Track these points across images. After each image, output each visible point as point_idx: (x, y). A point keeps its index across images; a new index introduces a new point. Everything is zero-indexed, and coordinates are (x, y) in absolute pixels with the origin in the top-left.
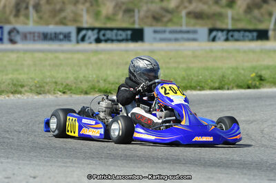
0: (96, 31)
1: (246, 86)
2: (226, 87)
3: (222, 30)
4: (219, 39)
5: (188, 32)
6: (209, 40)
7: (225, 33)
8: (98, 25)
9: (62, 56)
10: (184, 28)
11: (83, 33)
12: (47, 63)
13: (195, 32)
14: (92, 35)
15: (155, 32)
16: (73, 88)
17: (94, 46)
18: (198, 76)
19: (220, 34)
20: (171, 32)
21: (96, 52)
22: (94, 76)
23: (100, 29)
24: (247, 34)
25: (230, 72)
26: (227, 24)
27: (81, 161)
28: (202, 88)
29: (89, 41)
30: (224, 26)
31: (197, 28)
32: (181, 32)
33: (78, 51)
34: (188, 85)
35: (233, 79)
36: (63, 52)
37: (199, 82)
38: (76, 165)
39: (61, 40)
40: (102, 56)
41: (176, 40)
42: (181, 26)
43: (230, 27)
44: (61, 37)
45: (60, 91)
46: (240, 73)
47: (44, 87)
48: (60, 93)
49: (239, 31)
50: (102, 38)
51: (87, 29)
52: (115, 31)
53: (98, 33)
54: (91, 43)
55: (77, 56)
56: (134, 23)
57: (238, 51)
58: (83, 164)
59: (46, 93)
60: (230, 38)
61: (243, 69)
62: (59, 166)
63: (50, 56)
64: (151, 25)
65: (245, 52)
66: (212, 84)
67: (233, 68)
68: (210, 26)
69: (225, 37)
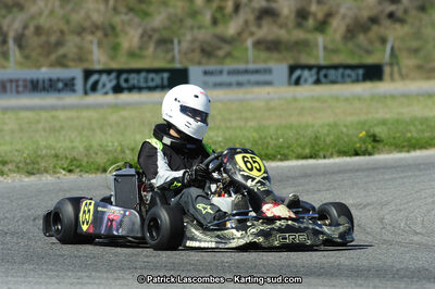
0: (113, 75)
1: (352, 152)
2: (321, 154)
3: (310, 68)
4: (306, 81)
5: (257, 72)
6: (290, 84)
7: (314, 71)
8: (114, 65)
9: (62, 115)
10: (251, 66)
11: (94, 78)
12: (40, 126)
13: (268, 71)
14: (107, 81)
15: (206, 73)
16: (84, 163)
17: (111, 98)
18: (277, 139)
19: (306, 73)
20: (230, 73)
21: (116, 107)
22: (116, 144)
23: (120, 72)
24: (348, 72)
25: (325, 131)
26: (317, 58)
27: (105, 275)
28: (285, 158)
29: (104, 90)
30: (312, 61)
31: (271, 65)
32: (246, 72)
33: (88, 107)
34: (263, 153)
35: (332, 142)
36: (64, 108)
37: (280, 147)
38: (97, 281)
39: (59, 91)
40: (125, 113)
41: (239, 84)
42: (247, 62)
43: (322, 62)
44: (60, 85)
45: (64, 169)
46: (342, 133)
47: (38, 163)
48: (64, 172)
49: (335, 67)
50: (124, 85)
51: (100, 72)
52: (143, 75)
53: (118, 77)
54: (106, 93)
55: (85, 114)
56: (173, 60)
57: (337, 98)
58: (107, 278)
59: (42, 173)
60: (323, 79)
61: (346, 126)
62: (71, 284)
63: (44, 115)
64: (200, 63)
65: (347, 99)
66: (300, 150)
67: (329, 125)
68: (291, 62)
69: (315, 78)
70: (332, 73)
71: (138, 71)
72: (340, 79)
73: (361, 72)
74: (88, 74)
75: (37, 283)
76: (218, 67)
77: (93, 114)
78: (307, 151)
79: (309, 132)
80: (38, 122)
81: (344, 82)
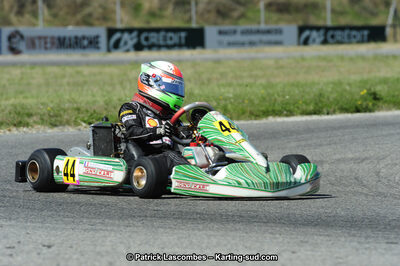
0: (135, 34)
1: (354, 109)
2: (325, 111)
3: (318, 29)
4: (314, 41)
5: (268, 32)
6: (299, 44)
7: (322, 32)
8: (137, 24)
9: (86, 70)
10: (263, 26)
11: (117, 36)
12: (65, 81)
13: (279, 32)
14: (129, 39)
15: (221, 33)
17: (132, 55)
18: (284, 96)
19: (314, 34)
20: (244, 32)
21: (136, 64)
23: (141, 31)
24: (354, 33)
25: (329, 89)
26: (325, 19)
27: (117, 222)
28: (290, 113)
29: (125, 48)
30: (320, 23)
31: (282, 26)
32: (258, 32)
33: (110, 63)
34: (270, 109)
35: (335, 99)
36: (88, 64)
37: (287, 104)
39: (84, 48)
41: (252, 44)
42: (259, 23)
43: (329, 23)
44: (86, 42)
45: (85, 122)
46: (345, 90)
47: (61, 116)
48: (84, 124)
50: (144, 43)
51: (122, 31)
52: (162, 34)
53: (139, 36)
54: (128, 51)
55: (108, 70)
56: (190, 20)
57: (342, 58)
58: (119, 226)
59: (64, 125)
60: (330, 39)
61: (349, 84)
62: (85, 230)
63: (69, 70)
64: (215, 24)
65: (351, 59)
66: (304, 107)
67: (334, 83)
68: (301, 23)
69: (322, 38)
70: (338, 34)
71: (157, 30)
72: (346, 40)
73: (366, 33)
74: (111, 32)
75: (54, 228)
76: (232, 27)
77: (114, 70)
78: (311, 107)
79: (315, 90)
80: (64, 76)
81: (350, 43)
